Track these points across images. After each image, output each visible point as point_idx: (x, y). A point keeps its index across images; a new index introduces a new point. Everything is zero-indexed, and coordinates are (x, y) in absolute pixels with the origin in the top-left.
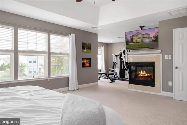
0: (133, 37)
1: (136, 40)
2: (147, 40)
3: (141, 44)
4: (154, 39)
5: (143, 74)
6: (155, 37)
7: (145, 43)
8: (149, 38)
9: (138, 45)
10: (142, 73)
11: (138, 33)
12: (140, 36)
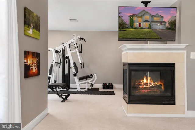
0: (134, 17)
1: (140, 24)
2: (158, 27)
3: (148, 32)
4: (169, 26)
5: (147, 84)
6: (170, 23)
7: (155, 31)
8: (161, 22)
9: (142, 34)
10: (145, 81)
11: (145, 12)
12: (147, 17)
